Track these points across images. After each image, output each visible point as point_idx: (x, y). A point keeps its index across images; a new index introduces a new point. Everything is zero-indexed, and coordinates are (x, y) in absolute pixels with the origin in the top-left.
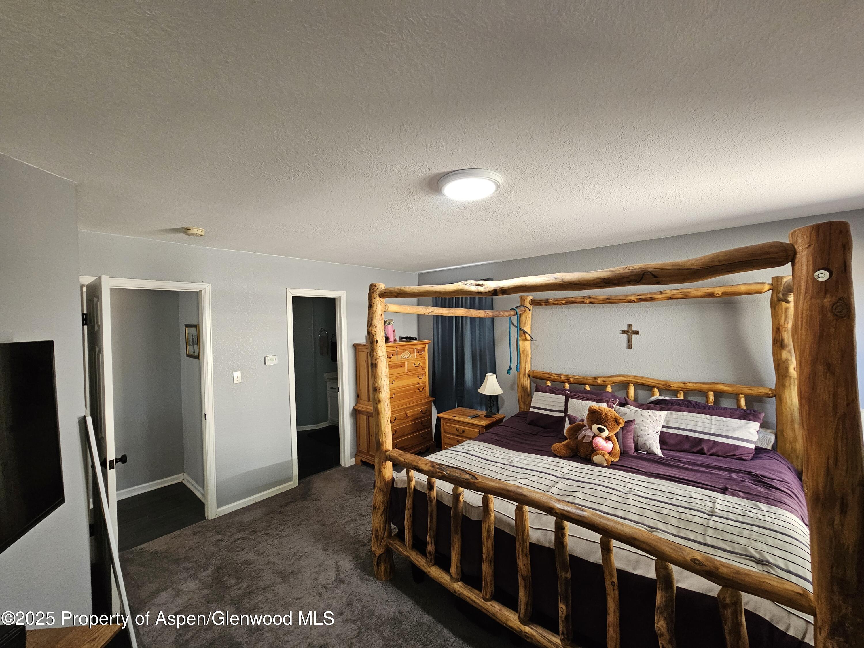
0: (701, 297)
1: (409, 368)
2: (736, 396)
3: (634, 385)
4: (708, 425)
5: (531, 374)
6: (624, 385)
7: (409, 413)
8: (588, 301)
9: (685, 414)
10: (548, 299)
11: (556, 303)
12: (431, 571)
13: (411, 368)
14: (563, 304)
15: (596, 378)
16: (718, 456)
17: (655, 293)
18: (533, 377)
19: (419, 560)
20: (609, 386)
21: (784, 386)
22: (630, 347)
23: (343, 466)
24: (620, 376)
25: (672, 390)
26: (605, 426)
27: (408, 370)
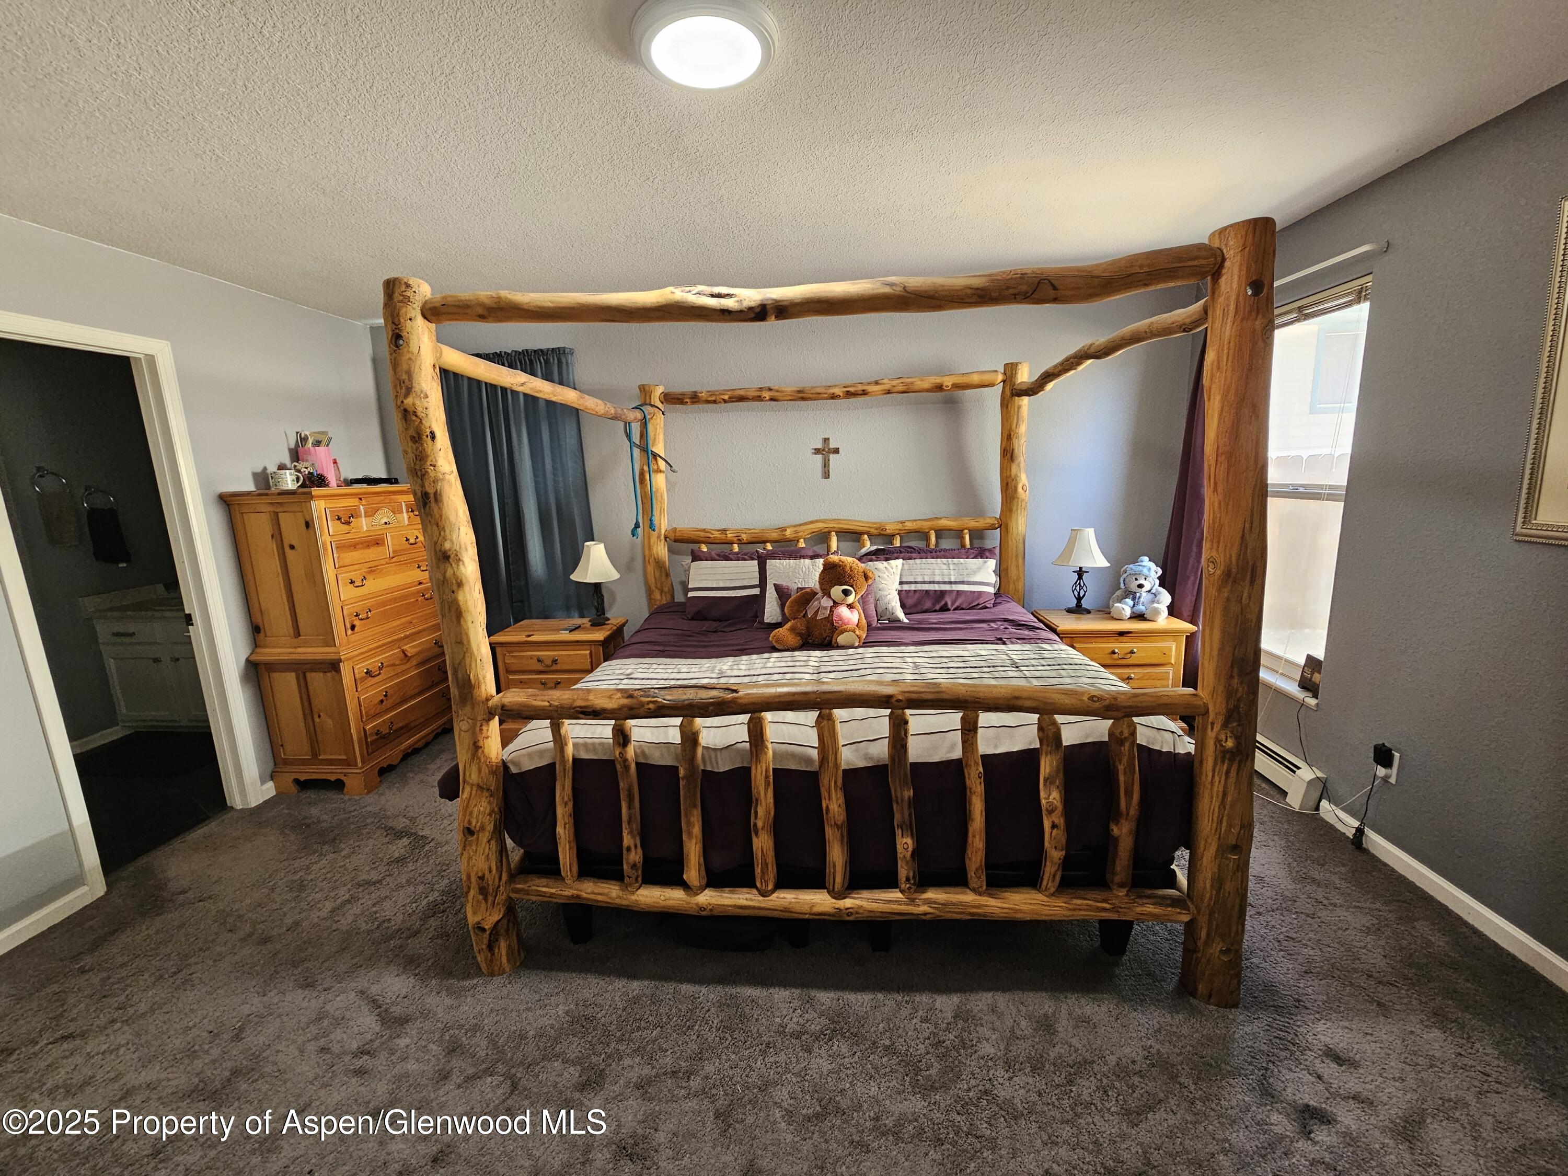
0: (928, 390)
1: (397, 548)
2: (959, 534)
3: (837, 533)
4: (946, 572)
5: (672, 536)
6: (823, 537)
7: (410, 649)
8: (767, 395)
9: (918, 561)
10: (696, 392)
11: (713, 398)
12: (641, 898)
13: (400, 548)
14: (725, 401)
15: (783, 529)
16: (962, 609)
17: (869, 384)
18: (676, 541)
19: (606, 891)
20: (802, 540)
21: (1011, 511)
22: (826, 475)
23: (239, 805)
24: (817, 521)
25: (886, 535)
26: (852, 586)
27: (394, 552)
